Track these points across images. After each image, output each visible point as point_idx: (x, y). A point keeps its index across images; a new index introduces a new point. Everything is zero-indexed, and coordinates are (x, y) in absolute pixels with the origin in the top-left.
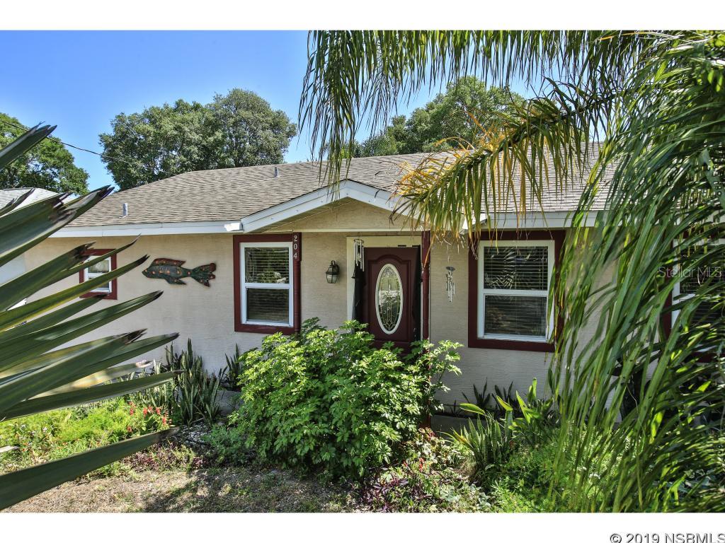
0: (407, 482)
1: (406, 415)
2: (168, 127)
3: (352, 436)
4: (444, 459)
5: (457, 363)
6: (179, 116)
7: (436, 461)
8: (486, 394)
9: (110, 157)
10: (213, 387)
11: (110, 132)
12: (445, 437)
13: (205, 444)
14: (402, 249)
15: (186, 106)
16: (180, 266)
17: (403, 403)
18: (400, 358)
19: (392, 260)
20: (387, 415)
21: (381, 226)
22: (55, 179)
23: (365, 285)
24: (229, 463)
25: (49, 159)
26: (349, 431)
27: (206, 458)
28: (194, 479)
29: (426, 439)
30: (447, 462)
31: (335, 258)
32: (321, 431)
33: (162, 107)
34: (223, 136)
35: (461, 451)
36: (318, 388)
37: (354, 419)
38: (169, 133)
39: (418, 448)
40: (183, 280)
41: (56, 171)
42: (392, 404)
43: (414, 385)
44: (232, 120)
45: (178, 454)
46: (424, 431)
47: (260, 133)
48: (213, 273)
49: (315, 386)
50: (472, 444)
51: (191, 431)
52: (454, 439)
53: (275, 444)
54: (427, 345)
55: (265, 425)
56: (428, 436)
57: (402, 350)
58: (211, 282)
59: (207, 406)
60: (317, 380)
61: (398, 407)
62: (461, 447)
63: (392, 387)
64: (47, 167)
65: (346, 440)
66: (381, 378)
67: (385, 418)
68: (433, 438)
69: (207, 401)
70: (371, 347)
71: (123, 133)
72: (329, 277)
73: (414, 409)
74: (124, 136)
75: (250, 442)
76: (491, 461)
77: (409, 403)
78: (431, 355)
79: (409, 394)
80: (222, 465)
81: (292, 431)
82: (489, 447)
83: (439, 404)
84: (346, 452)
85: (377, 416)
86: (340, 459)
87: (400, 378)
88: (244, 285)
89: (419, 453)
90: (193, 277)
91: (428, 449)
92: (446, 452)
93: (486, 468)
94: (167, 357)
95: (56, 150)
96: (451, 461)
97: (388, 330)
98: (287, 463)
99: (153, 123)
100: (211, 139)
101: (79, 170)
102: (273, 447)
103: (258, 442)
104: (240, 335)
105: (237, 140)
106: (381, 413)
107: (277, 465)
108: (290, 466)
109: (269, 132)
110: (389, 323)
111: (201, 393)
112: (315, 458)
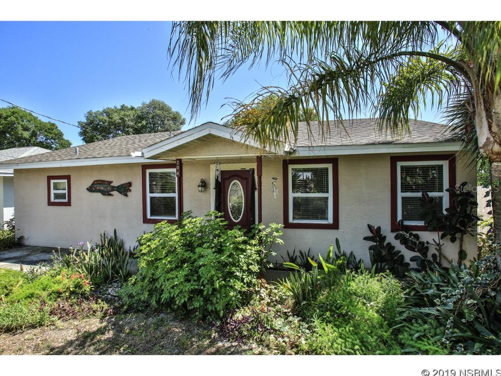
0: (253, 319)
1: (250, 272)
2: (116, 118)
3: (214, 290)
4: (274, 299)
5: (280, 237)
6: (123, 113)
7: (269, 301)
8: (295, 256)
9: (83, 134)
10: (125, 257)
11: (84, 120)
12: (274, 284)
13: (118, 296)
14: (243, 171)
15: (127, 107)
16: (109, 185)
17: (248, 264)
18: (245, 234)
19: (238, 178)
20: (238, 274)
21: (231, 153)
22: (52, 145)
23: (221, 192)
24: (131, 310)
25: (49, 134)
26: (213, 287)
27: (115, 308)
28: (104, 324)
29: (262, 286)
30: (276, 301)
31: (204, 177)
32: (193, 287)
33: (113, 107)
34: (146, 124)
35: (285, 293)
36: (190, 257)
37: (215, 278)
38: (117, 121)
39: (258, 292)
40: (112, 193)
41: (53, 141)
42: (241, 266)
43: (254, 252)
44: (151, 115)
45: (95, 306)
46: (260, 281)
47: (166, 122)
48: (130, 188)
49: (188, 256)
50: (293, 289)
51: (110, 288)
52: (280, 285)
53: (161, 297)
54: (262, 227)
55: (155, 284)
56: (263, 284)
57: (245, 230)
58: (128, 193)
59: (120, 271)
60: (189, 252)
61: (245, 268)
62: (284, 290)
63: (241, 254)
64: (48, 139)
65: (210, 293)
66: (233, 249)
67: (236, 275)
68: (266, 285)
69: (120, 267)
70: (226, 229)
71: (91, 121)
72: (200, 189)
73: (255, 268)
74: (91, 122)
75: (145, 296)
76: (304, 299)
77: (251, 264)
78: (264, 233)
79: (251, 258)
80: (126, 312)
81: (173, 287)
82: (303, 290)
83: (270, 264)
84: (211, 300)
85: (231, 274)
86: (206, 306)
87: (246, 248)
88: (149, 195)
89: (259, 296)
90: (118, 191)
91: (264, 293)
92: (275, 294)
93: (302, 304)
94: (101, 240)
95: (53, 129)
96: (279, 300)
97: (235, 219)
98: (171, 308)
99: (108, 116)
100: (140, 125)
101: (66, 141)
102: (160, 299)
103: (151, 295)
104: (146, 226)
105: (153, 126)
106: (234, 272)
107: (164, 310)
108: (173, 310)
109: (171, 122)
110: (236, 215)
111: (117, 262)
112: (189, 306)
